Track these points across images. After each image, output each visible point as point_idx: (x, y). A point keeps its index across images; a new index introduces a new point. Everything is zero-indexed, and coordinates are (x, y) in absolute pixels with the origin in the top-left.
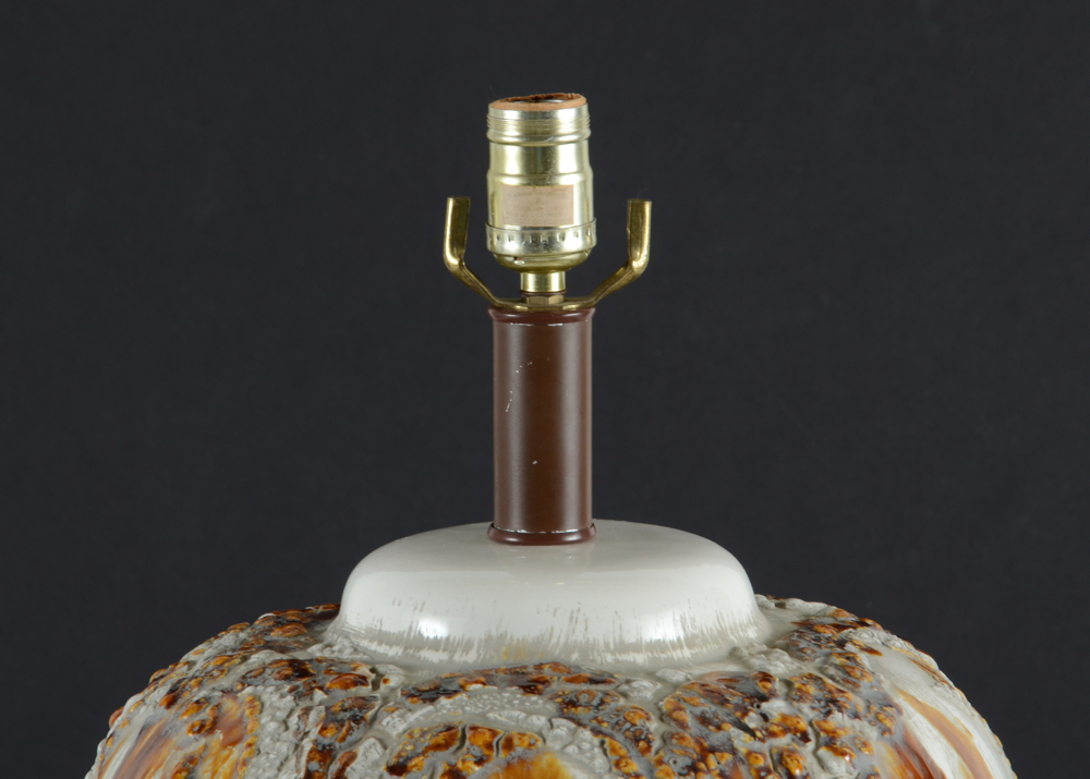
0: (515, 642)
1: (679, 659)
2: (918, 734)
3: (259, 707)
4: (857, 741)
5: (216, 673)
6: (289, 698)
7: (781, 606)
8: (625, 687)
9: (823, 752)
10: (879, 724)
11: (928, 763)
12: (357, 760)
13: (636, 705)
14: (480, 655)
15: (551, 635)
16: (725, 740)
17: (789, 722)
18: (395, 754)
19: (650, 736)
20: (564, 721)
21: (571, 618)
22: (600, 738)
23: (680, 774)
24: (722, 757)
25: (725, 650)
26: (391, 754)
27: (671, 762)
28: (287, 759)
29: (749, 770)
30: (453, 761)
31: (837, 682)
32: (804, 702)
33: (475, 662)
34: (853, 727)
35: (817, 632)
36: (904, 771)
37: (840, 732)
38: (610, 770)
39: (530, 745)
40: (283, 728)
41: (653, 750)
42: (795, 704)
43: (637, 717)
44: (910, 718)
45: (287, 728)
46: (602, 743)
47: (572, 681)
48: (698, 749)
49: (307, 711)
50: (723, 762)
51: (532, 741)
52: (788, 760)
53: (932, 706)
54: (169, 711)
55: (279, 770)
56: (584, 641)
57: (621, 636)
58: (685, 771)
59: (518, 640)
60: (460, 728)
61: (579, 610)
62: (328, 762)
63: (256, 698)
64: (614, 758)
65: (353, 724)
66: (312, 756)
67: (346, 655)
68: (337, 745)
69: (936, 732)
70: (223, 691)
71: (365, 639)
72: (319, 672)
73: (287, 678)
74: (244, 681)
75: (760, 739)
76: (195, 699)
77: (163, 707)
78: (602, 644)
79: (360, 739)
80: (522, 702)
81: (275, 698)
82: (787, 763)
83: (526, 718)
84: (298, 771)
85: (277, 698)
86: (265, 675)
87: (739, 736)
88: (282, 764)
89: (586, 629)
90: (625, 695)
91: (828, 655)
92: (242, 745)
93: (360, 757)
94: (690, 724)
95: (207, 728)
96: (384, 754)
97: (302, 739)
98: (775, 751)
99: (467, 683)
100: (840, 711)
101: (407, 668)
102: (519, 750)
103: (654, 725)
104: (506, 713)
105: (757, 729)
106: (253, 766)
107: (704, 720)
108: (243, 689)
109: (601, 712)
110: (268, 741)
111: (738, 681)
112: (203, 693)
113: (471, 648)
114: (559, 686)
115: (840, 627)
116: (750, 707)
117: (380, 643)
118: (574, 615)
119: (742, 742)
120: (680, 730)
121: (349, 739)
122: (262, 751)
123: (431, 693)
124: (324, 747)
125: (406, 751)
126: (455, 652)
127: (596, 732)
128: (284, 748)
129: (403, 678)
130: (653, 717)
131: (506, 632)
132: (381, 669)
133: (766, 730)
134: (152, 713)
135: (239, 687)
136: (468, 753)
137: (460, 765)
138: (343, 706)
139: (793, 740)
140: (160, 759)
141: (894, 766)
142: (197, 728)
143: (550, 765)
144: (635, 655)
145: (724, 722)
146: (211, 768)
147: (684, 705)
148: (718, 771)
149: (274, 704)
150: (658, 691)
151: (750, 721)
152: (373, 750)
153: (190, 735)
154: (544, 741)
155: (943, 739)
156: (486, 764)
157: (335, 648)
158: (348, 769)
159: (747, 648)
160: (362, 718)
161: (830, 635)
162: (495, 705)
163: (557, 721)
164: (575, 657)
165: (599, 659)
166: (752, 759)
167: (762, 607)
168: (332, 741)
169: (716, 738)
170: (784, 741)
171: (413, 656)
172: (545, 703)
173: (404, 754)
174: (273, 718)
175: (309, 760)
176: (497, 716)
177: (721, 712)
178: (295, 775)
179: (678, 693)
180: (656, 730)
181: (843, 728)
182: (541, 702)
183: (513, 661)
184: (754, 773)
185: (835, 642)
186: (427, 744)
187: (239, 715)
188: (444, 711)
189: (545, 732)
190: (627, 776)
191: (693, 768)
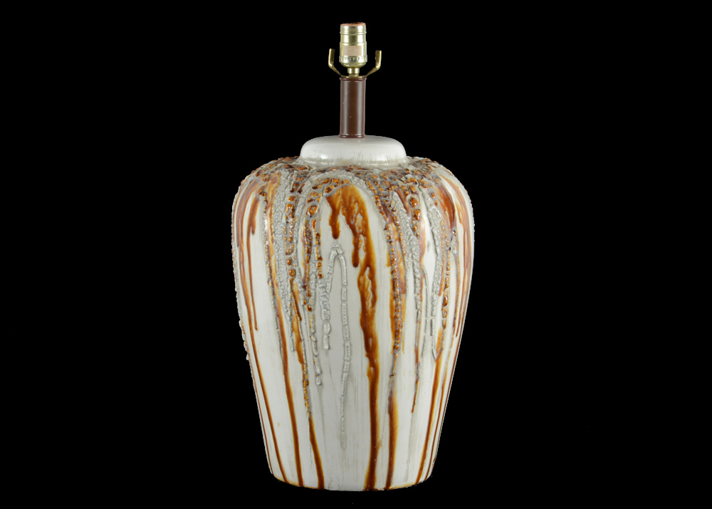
1: (386, 165)
2: (445, 185)
3: (280, 175)
4: (429, 185)
5: (269, 169)
6: (288, 172)
7: (413, 158)
8: (372, 171)
9: (420, 187)
10: (435, 182)
13: (374, 175)
14: (336, 162)
15: (354, 159)
16: (396, 183)
17: (412, 180)
18: (314, 184)
19: (378, 181)
20: (356, 178)
21: (359, 155)
24: (395, 187)
25: (398, 164)
27: (382, 187)
28: (287, 186)
31: (425, 172)
32: (416, 175)
33: (334, 164)
34: (429, 182)
35: (421, 163)
36: (440, 193)
38: (368, 189)
39: (348, 183)
41: (378, 184)
42: (414, 176)
43: (375, 177)
44: (443, 181)
45: (287, 179)
46: (366, 183)
47: (359, 169)
48: (389, 185)
49: (292, 175)
53: (449, 180)
54: (257, 177)
55: (286, 188)
56: (362, 160)
57: (371, 159)
58: (386, 190)
59: (345, 160)
60: (330, 179)
61: (361, 152)
62: (298, 186)
63: (279, 173)
64: (368, 186)
65: (304, 178)
67: (302, 164)
68: (300, 182)
70: (271, 172)
71: (307, 160)
72: (295, 167)
73: (287, 168)
74: (277, 169)
75: (405, 183)
76: (264, 174)
78: (366, 161)
79: (306, 181)
80: (346, 173)
81: (284, 172)
82: (412, 189)
83: (347, 177)
84: (290, 188)
86: (281, 168)
89: (363, 157)
91: (424, 167)
92: (276, 183)
93: (306, 185)
94: (387, 179)
95: (267, 180)
96: (311, 184)
97: (291, 181)
99: (332, 169)
100: (425, 178)
101: (318, 166)
102: (345, 184)
103: (379, 179)
104: (342, 176)
105: (404, 181)
106: (279, 188)
107: (391, 178)
108: (276, 171)
109: (366, 176)
110: (282, 182)
111: (400, 171)
112: (266, 173)
114: (355, 170)
115: (427, 162)
116: (403, 176)
117: (311, 161)
119: (400, 183)
120: (385, 180)
121: (303, 181)
122: (281, 184)
123: (323, 171)
124: (297, 183)
125: (317, 184)
126: (329, 162)
127: (364, 180)
128: (287, 183)
129: (316, 168)
130: (378, 177)
131: (342, 158)
132: (311, 166)
133: (407, 181)
134: (253, 178)
136: (332, 184)
137: (330, 187)
138: (301, 174)
139: (413, 184)
140: (255, 187)
141: (438, 191)
142: (264, 180)
143: (353, 187)
144: (375, 164)
145: (396, 179)
147: (386, 175)
148: (394, 190)
149: (284, 174)
150: (380, 172)
151: (403, 179)
152: (309, 184)
153: (263, 182)
154: (351, 182)
156: (337, 187)
157: (299, 162)
158: (303, 188)
159: (403, 164)
160: (306, 176)
161: (425, 163)
162: (339, 174)
164: (359, 164)
165: (366, 164)
166: (403, 188)
169: (394, 182)
170: (411, 184)
171: (319, 163)
172: (352, 173)
174: (284, 177)
175: (293, 186)
176: (340, 176)
177: (395, 177)
178: (289, 190)
179: (385, 172)
181: (426, 182)
183: (344, 165)
184: (403, 191)
185: (426, 165)
186: (322, 182)
187: (275, 177)
188: (326, 175)
189: (351, 180)
190: (372, 190)
191: (388, 189)
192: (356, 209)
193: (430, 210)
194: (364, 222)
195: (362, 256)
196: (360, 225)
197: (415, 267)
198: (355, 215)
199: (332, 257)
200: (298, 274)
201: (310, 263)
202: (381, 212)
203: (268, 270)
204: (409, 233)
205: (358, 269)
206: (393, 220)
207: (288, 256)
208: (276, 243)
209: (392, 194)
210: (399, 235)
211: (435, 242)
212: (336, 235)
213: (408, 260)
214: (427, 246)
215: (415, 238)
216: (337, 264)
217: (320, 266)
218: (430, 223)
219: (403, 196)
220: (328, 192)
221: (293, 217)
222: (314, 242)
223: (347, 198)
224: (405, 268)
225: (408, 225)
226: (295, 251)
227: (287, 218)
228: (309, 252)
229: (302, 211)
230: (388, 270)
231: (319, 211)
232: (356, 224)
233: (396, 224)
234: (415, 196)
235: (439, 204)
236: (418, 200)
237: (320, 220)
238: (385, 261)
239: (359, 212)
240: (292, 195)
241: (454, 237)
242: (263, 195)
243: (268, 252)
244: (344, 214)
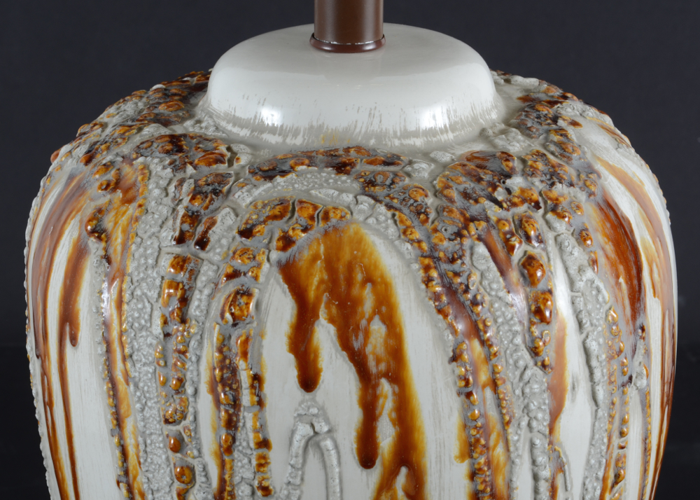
0: (330, 131)
1: (445, 141)
2: (612, 192)
3: (148, 174)
4: (573, 205)
5: (119, 140)
6: (169, 170)
7: (508, 81)
8: (408, 169)
9: (550, 216)
10: (587, 189)
11: (619, 214)
12: (216, 226)
13: (417, 184)
14: (305, 139)
15: (356, 127)
16: (481, 211)
17: (526, 195)
18: (244, 221)
19: (428, 210)
20: (366, 198)
21: (370, 114)
22: (392, 211)
23: (450, 240)
24: (479, 225)
25: (477, 131)
26: (241, 221)
27: (443, 230)
28: (166, 219)
29: (499, 234)
30: (286, 229)
31: (556, 156)
32: (536, 177)
33: (301, 144)
34: (569, 193)
35: (538, 111)
36: (604, 223)
37: (561, 199)
38: (400, 236)
39: (342, 217)
40: (164, 194)
41: (430, 220)
42: (529, 178)
43: (418, 195)
44: (606, 180)
45: (167, 195)
46: (394, 215)
47: (371, 163)
48: (462, 219)
49: (181, 182)
50: (480, 228)
51: (343, 214)
52: (526, 225)
53: (619, 166)
54: (86, 167)
55: (161, 227)
56: (379, 131)
57: (405, 126)
58: (453, 237)
59: (332, 129)
60: (291, 202)
61: (376, 108)
62: (196, 224)
63: (146, 167)
64: (402, 227)
65: (214, 196)
66: (184, 219)
67: (210, 132)
68: (202, 212)
69: (623, 188)
70: (123, 157)
71: (224, 120)
72: (191, 148)
73: (168, 152)
74: (139, 151)
75: (506, 209)
76: (104, 162)
77: (82, 164)
78: (391, 132)
79: (220, 207)
80: (336, 181)
81: (159, 168)
82: (525, 227)
83: (339, 195)
84: (174, 230)
85: (160, 168)
86: (153, 148)
87: (491, 207)
88: (163, 223)
89: (380, 122)
90: (409, 175)
91: (548, 132)
92: (135, 204)
93: (219, 223)
94: (456, 199)
95: (111, 187)
96: (236, 220)
97: (178, 205)
98: (516, 218)
99: (297, 164)
100: (560, 182)
101: (254, 147)
102: (334, 221)
103: (430, 201)
104: (324, 191)
105: (503, 201)
106: (143, 222)
107: (466, 195)
108: (137, 158)
109: (392, 190)
110: (153, 203)
111: (488, 160)
112: (109, 158)
113: (299, 134)
114: (361, 167)
115: (552, 103)
116: (498, 184)
117: (234, 125)
118: (372, 112)
119: (494, 212)
120: (449, 204)
121: (211, 207)
122: (149, 211)
123: (269, 172)
124: (193, 213)
125: (252, 219)
126: (287, 136)
127: (389, 207)
128: (165, 211)
129: (250, 157)
130: (429, 194)
131: (323, 124)
132: (235, 148)
133: (510, 201)
134: (75, 166)
135: (134, 156)
136: (297, 223)
137: (291, 233)
138: (206, 181)
139: (529, 208)
140: (79, 206)
141: (598, 220)
142: (104, 187)
143: (356, 233)
144: (415, 139)
145: (480, 196)
146: (113, 219)
147: (451, 184)
148: (476, 236)
149: (158, 173)
150: (432, 171)
151: (498, 195)
152: (228, 218)
153: (100, 191)
154: (352, 213)
155: (628, 193)
156: (309, 232)
157: (203, 125)
158: (210, 232)
159: (491, 128)
160: (221, 191)
161: (546, 112)
162: (316, 183)
163: (362, 198)
164: (372, 142)
165: (389, 143)
166: (501, 225)
167: (496, 83)
168: (199, 209)
169: (474, 209)
170: (522, 209)
171: (257, 137)
172: (352, 182)
173: (250, 222)
174: (158, 186)
175: (182, 222)
176: (317, 193)
177: (478, 187)
178: (172, 233)
179: (447, 173)
180: (432, 204)
181: (562, 196)
182: (349, 181)
183: (329, 145)
184: (502, 236)
185: (550, 118)
186: (267, 214)
187: (133, 179)
188: (279, 188)
189: (352, 206)
190: (412, 241)
191: (459, 235)
192: (368, 304)
193: (580, 285)
194: (391, 342)
195: (386, 436)
196: (381, 350)
197: (537, 452)
198: (363, 323)
199: (298, 442)
200: (200, 479)
201: (236, 454)
202: (440, 311)
203: (118, 453)
204: (521, 363)
205: (375, 474)
206: (476, 330)
207: (173, 428)
208: (136, 386)
209: (472, 248)
210: (494, 372)
211: (591, 373)
212: (308, 380)
213: (518, 436)
214: (569, 388)
215: (538, 372)
216: (313, 459)
217: (263, 463)
218: (580, 325)
219: (501, 254)
220: (284, 249)
221: (183, 321)
222: (246, 398)
223: (341, 268)
224: (509, 458)
225: (519, 340)
226: (190, 418)
227: (165, 322)
228: (231, 424)
229: (209, 305)
230: (463, 468)
231: (257, 306)
232: (369, 349)
233: (483, 343)
234: (535, 249)
235: (602, 260)
236: (544, 260)
237: (261, 335)
238: (454, 445)
239: (377, 311)
240: (178, 250)
241: (641, 345)
242: (99, 238)
243: (116, 406)
244: (331, 320)
